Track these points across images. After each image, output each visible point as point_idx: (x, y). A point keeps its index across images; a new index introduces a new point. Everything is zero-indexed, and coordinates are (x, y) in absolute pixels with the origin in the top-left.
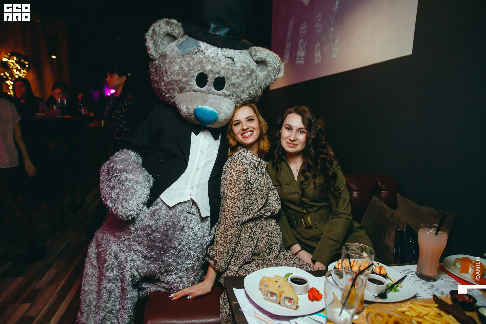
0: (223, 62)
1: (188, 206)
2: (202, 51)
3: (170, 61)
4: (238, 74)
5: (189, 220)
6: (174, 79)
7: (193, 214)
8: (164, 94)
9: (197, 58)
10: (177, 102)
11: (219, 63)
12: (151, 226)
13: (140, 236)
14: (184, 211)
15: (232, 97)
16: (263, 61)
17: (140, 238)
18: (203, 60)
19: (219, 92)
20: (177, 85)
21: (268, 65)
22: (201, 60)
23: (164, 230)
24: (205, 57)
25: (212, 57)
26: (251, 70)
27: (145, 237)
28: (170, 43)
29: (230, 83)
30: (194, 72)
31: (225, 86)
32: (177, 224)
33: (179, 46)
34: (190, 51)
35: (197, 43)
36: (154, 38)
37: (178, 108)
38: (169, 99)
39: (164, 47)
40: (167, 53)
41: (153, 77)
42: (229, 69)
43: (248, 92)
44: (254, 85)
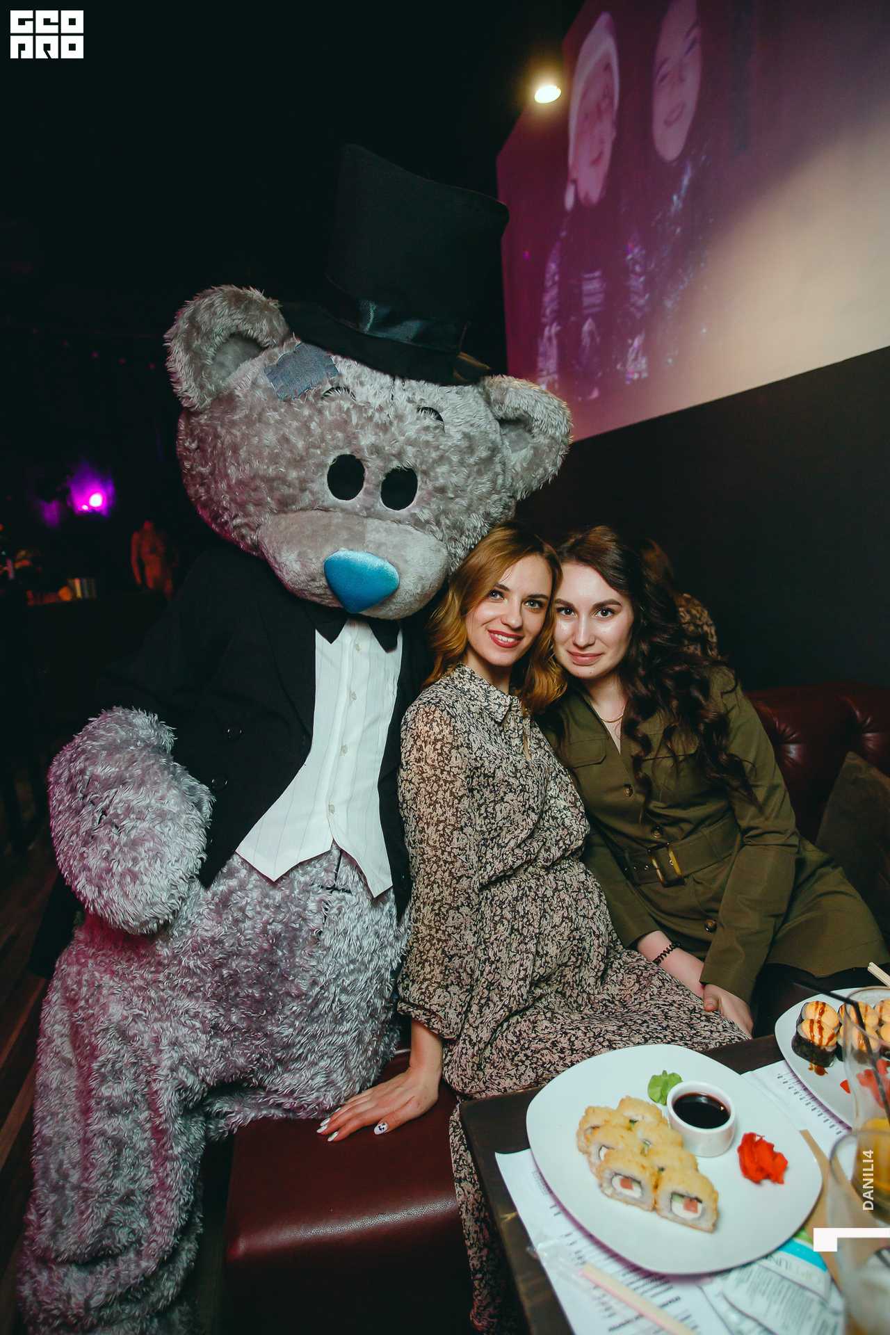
0: (410, 423)
1: (326, 870)
2: (347, 389)
3: (246, 416)
4: (455, 458)
5: (335, 911)
6: (261, 473)
7: (343, 890)
8: (225, 517)
9: (333, 410)
10: (270, 542)
11: (398, 425)
12: (221, 942)
13: (189, 972)
14: (316, 885)
15: (435, 528)
16: (521, 418)
17: (192, 978)
18: (349, 416)
19: (398, 514)
20: (271, 489)
21: (535, 430)
22: (344, 416)
23: (261, 948)
24: (356, 406)
25: (377, 406)
26: (490, 445)
27: (206, 974)
28: (244, 361)
29: (430, 486)
30: (325, 453)
31: (418, 493)
32: (297, 926)
33: (273, 372)
34: (309, 388)
35: (330, 364)
36: (194, 346)
37: (272, 560)
38: (240, 532)
39: (223, 373)
40: (237, 393)
41: (192, 466)
42: (427, 443)
43: (482, 510)
44: (498, 489)
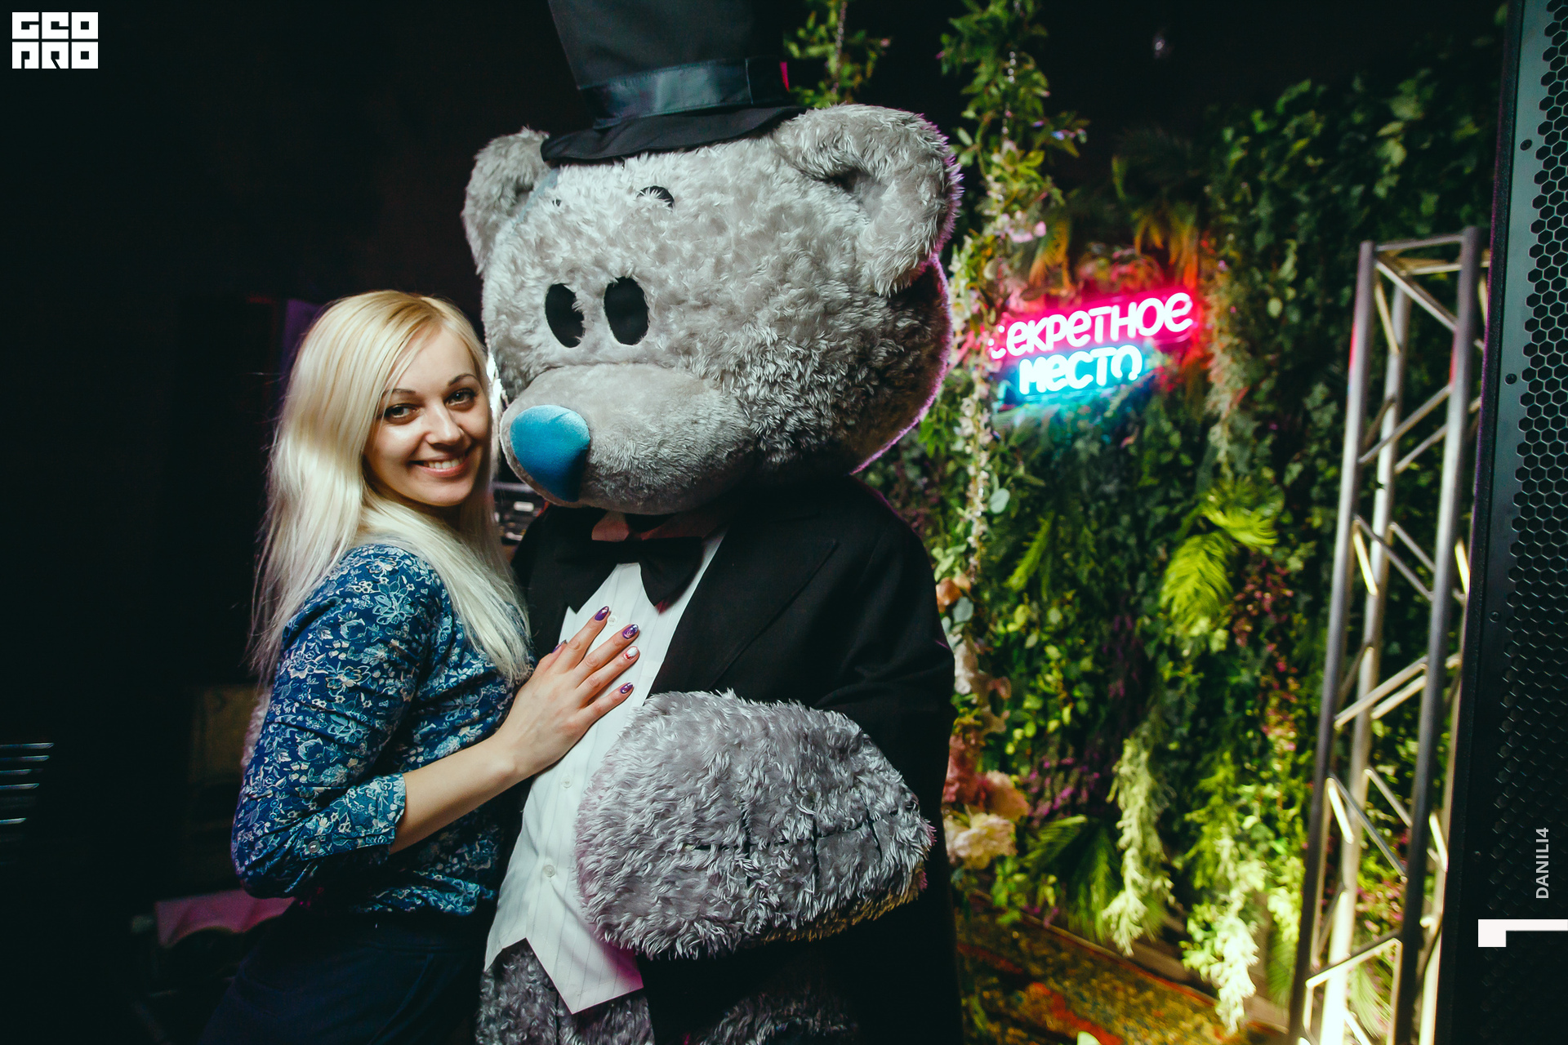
2: (556, 199)
19: (636, 352)
35: (555, 178)
43: (763, 315)
44: (795, 278)
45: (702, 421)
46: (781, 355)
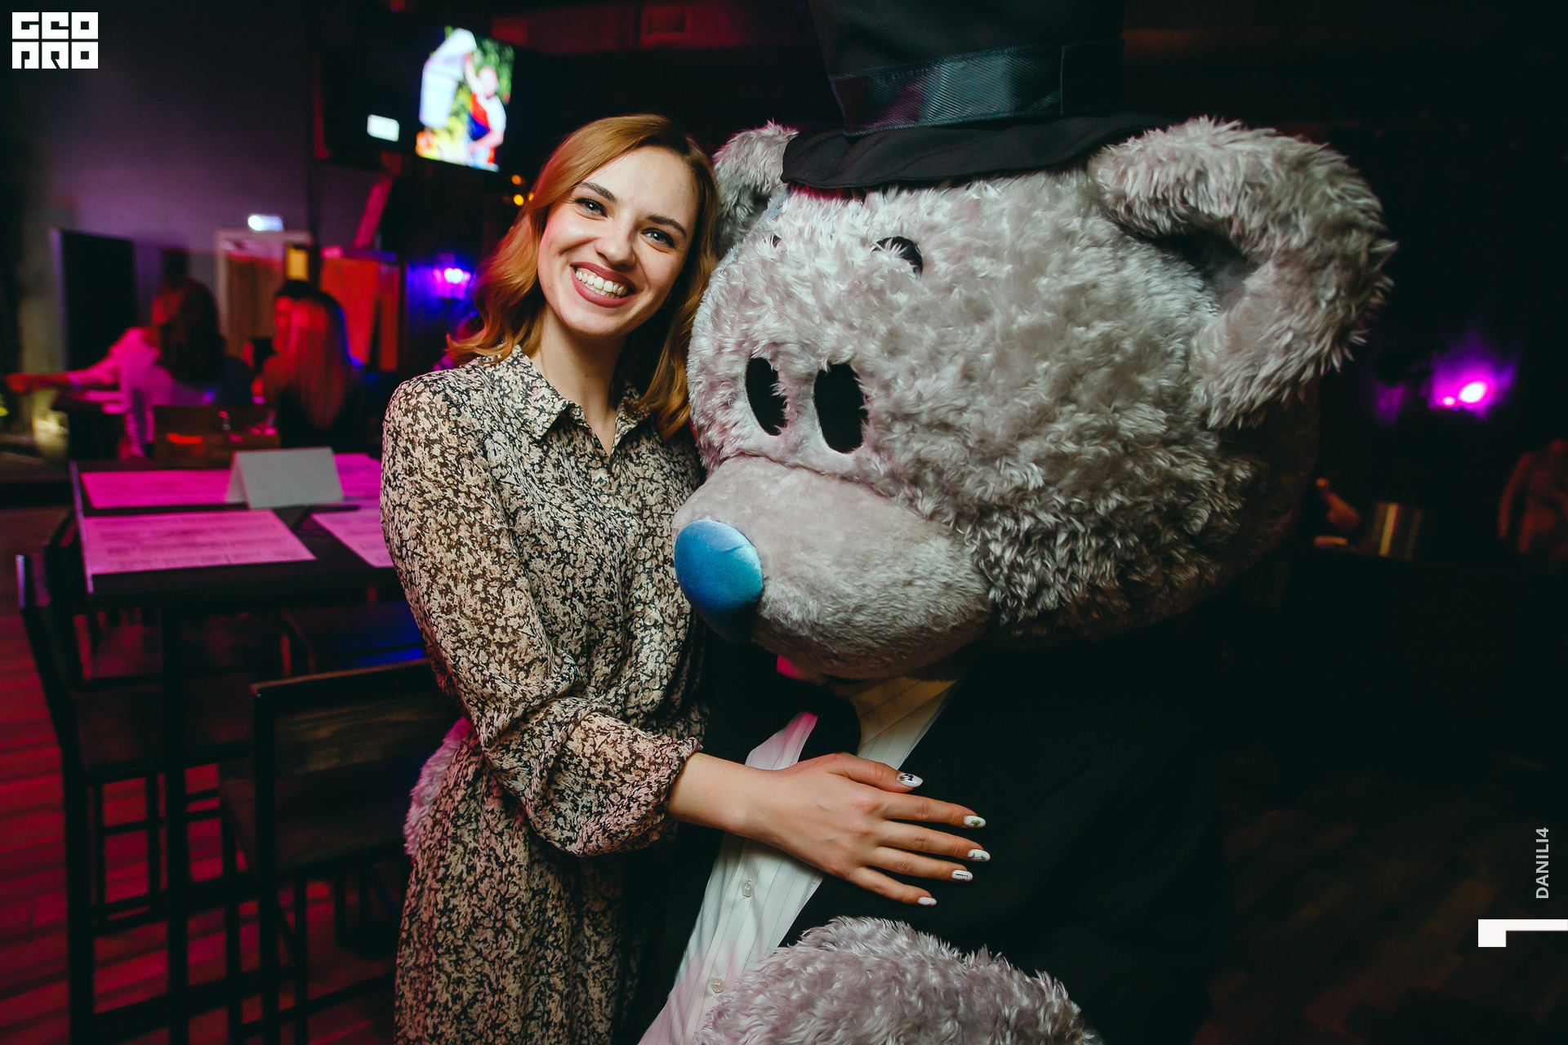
19: (848, 462)
29: (881, 401)
31: (868, 423)
43: (1030, 447)
44: (1085, 398)
45: (919, 582)
46: (1045, 508)
